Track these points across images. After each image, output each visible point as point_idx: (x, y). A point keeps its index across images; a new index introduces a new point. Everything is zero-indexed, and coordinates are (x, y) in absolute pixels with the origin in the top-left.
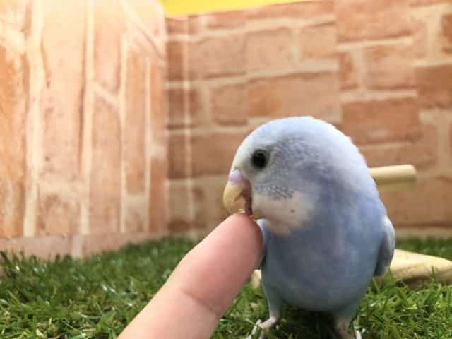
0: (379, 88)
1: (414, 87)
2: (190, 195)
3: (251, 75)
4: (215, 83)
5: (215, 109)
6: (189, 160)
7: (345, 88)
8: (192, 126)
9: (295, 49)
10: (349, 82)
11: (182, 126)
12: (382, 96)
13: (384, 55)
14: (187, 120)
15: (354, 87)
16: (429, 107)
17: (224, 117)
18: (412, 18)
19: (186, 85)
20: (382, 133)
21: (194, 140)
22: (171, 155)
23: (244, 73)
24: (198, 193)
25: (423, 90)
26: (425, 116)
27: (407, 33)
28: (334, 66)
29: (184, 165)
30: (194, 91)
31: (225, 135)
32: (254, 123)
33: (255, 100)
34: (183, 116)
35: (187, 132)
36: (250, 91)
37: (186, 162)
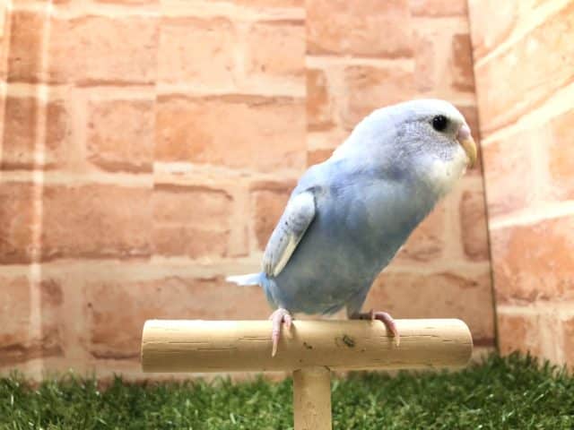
2: (36, 294)
3: (163, 88)
4: (97, 95)
5: (95, 139)
6: (37, 228)
7: (312, 128)
8: (48, 167)
9: (239, 56)
10: (322, 118)
11: (29, 167)
13: (375, 82)
14: (40, 156)
15: (327, 126)
17: (109, 156)
18: (415, 34)
19: (43, 94)
21: (49, 192)
23: (152, 84)
24: (52, 291)
27: (407, 54)
28: (298, 90)
29: (26, 237)
30: (58, 104)
31: (111, 187)
32: (165, 170)
33: (167, 132)
34: (31, 147)
35: (39, 178)
36: (158, 115)
37: (30, 232)
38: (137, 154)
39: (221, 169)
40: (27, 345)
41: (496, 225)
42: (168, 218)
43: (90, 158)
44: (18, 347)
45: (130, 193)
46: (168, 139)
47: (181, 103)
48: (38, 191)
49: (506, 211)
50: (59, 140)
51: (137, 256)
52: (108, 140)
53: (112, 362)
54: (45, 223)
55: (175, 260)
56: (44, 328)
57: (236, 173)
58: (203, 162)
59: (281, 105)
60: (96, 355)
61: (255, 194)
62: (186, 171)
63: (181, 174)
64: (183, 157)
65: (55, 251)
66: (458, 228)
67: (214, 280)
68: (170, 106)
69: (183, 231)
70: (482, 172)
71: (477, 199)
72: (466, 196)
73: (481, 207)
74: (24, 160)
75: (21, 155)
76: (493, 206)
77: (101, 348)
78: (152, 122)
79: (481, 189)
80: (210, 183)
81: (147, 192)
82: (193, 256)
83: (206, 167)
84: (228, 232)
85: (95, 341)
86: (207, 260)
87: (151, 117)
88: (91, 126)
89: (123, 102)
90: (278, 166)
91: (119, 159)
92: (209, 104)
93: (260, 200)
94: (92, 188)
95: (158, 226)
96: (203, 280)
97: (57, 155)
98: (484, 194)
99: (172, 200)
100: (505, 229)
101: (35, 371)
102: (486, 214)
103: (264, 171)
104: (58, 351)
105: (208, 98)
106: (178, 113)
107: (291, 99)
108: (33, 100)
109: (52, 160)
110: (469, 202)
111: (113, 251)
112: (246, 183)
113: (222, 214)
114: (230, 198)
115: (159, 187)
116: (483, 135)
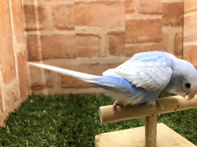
0: (145, 13)
1: (161, 14)
4: (54, 3)
5: (55, 19)
6: (40, 50)
7: (127, 12)
8: (41, 29)
10: (130, 8)
11: (35, 30)
12: (146, 17)
14: (38, 26)
15: (132, 11)
16: (167, 25)
17: (60, 25)
20: (144, 38)
21: (42, 38)
22: (29, 47)
25: (165, 16)
26: (165, 30)
29: (37, 53)
30: (41, 7)
31: (62, 35)
32: (79, 29)
33: (78, 15)
34: (35, 22)
35: (38, 33)
36: (75, 9)
37: (38, 51)
38: (69, 24)
39: (97, 28)
40: (42, 85)
41: (186, 44)
42: (81, 45)
43: (54, 26)
44: (40, 86)
45: (68, 37)
46: (79, 18)
47: (83, 5)
48: (39, 37)
49: (190, 40)
50: (43, 20)
51: (72, 57)
52: (59, 19)
53: (68, 89)
54: (42, 48)
55: (84, 58)
56: (46, 80)
57: (101, 29)
58: (91, 26)
59: (116, 4)
60: (63, 87)
61: (108, 36)
62: (86, 29)
63: (84, 30)
64: (84, 24)
65: (46, 57)
66: (173, 45)
67: (96, 64)
68: (79, 6)
69: (86, 49)
70: (183, 26)
71: (180, 35)
72: (177, 34)
73: (181, 38)
74: (33, 27)
75: (32, 26)
76: (186, 38)
77: (64, 85)
78: (73, 12)
79: (182, 32)
80: (93, 33)
81: (74, 37)
82: (90, 57)
83: (92, 27)
84: (100, 49)
85: (62, 83)
86: (94, 58)
87: (73, 10)
88: (53, 14)
89: (63, 5)
90: (115, 26)
91: (64, 26)
92: (92, 5)
93: (110, 38)
94: (56, 36)
95: (78, 48)
96: (93, 64)
97: (43, 25)
98: (183, 33)
99: (82, 39)
100: (189, 46)
101: (46, 92)
102: (182, 41)
103: (111, 28)
104: (51, 86)
105: (91, 3)
106: (82, 8)
107: (120, 2)
108: (33, 6)
109: (42, 27)
110: (178, 36)
111: (65, 56)
112: (105, 32)
113: (98, 43)
114: (100, 38)
115: (77, 35)
116: (185, 13)
